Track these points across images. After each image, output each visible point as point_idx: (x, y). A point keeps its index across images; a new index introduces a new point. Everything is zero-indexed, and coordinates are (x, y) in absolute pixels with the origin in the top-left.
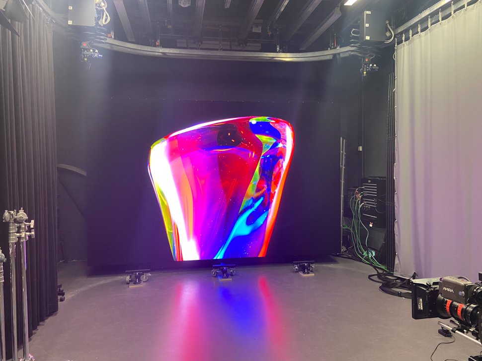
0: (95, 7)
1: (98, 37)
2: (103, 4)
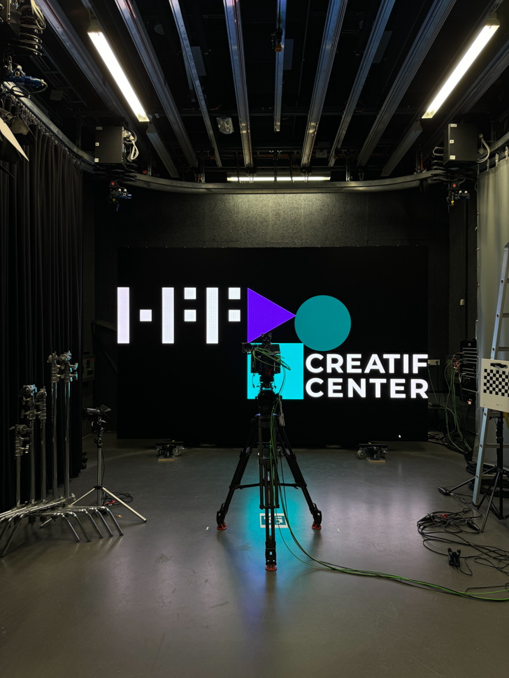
0: (123, 141)
1: (127, 174)
2: (132, 138)
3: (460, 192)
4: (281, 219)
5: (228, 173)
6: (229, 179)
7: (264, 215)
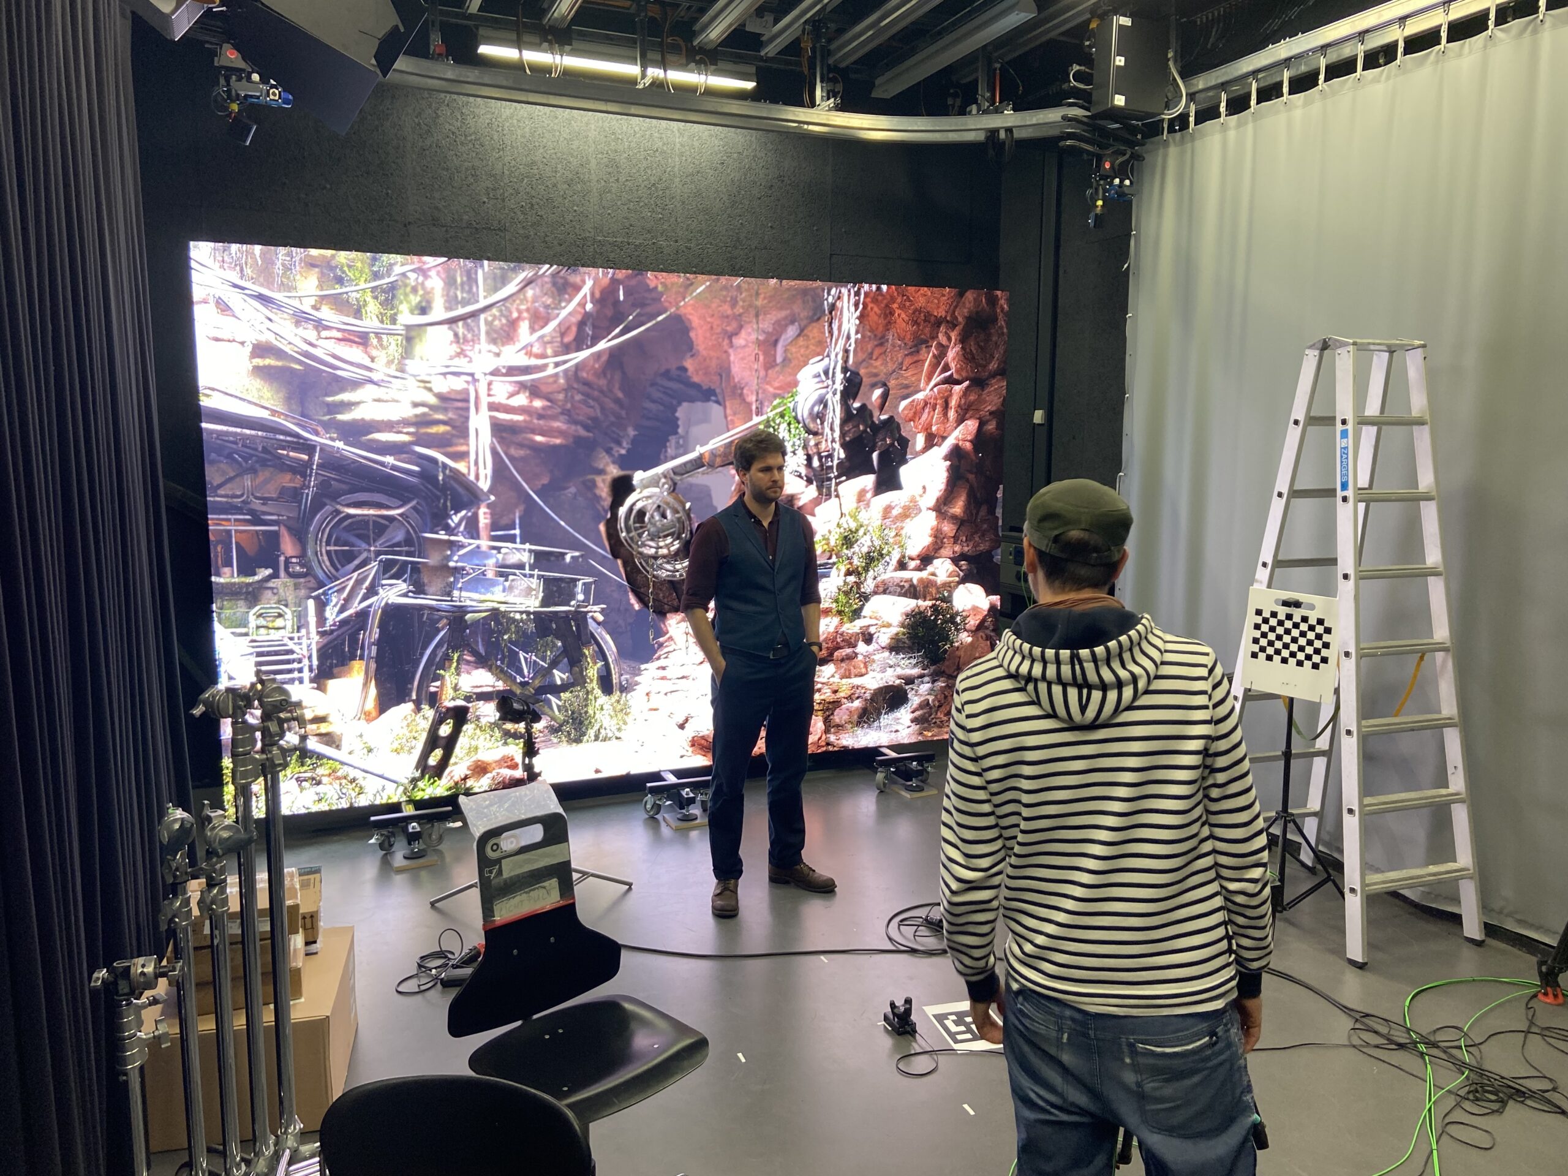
3: (1117, 181)
4: (622, 179)
5: (482, 31)
6: (484, 50)
7: (575, 162)
